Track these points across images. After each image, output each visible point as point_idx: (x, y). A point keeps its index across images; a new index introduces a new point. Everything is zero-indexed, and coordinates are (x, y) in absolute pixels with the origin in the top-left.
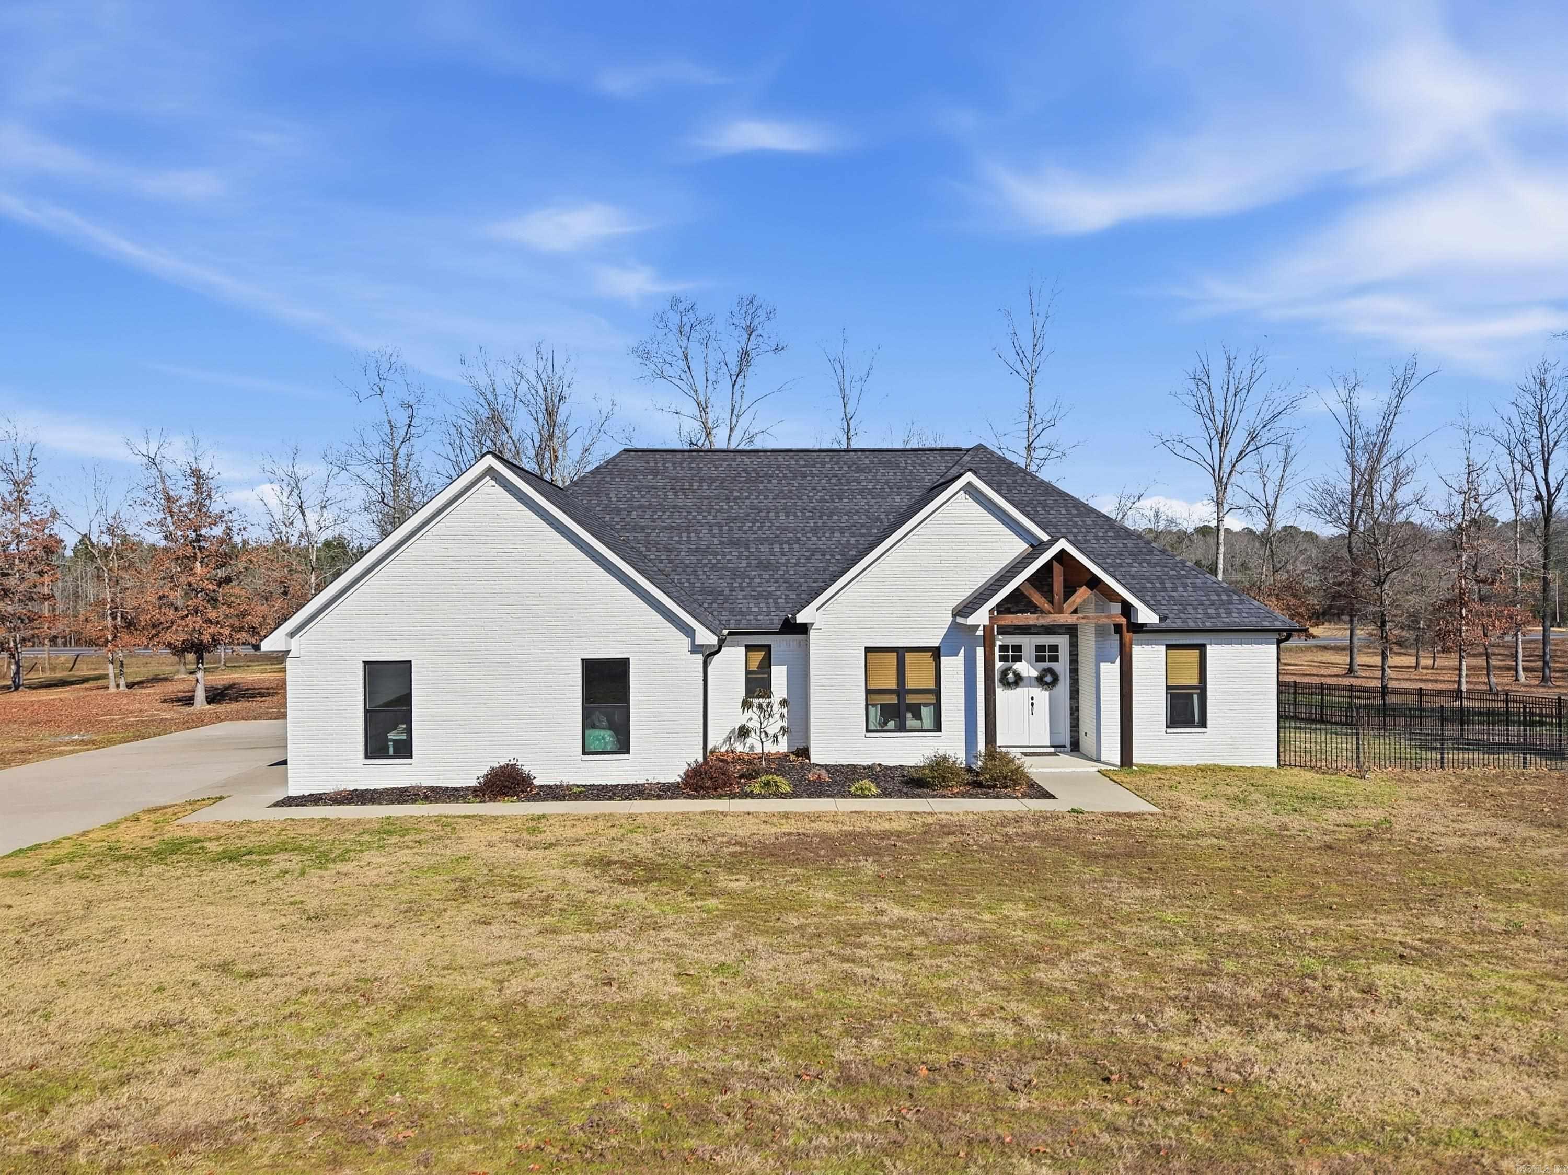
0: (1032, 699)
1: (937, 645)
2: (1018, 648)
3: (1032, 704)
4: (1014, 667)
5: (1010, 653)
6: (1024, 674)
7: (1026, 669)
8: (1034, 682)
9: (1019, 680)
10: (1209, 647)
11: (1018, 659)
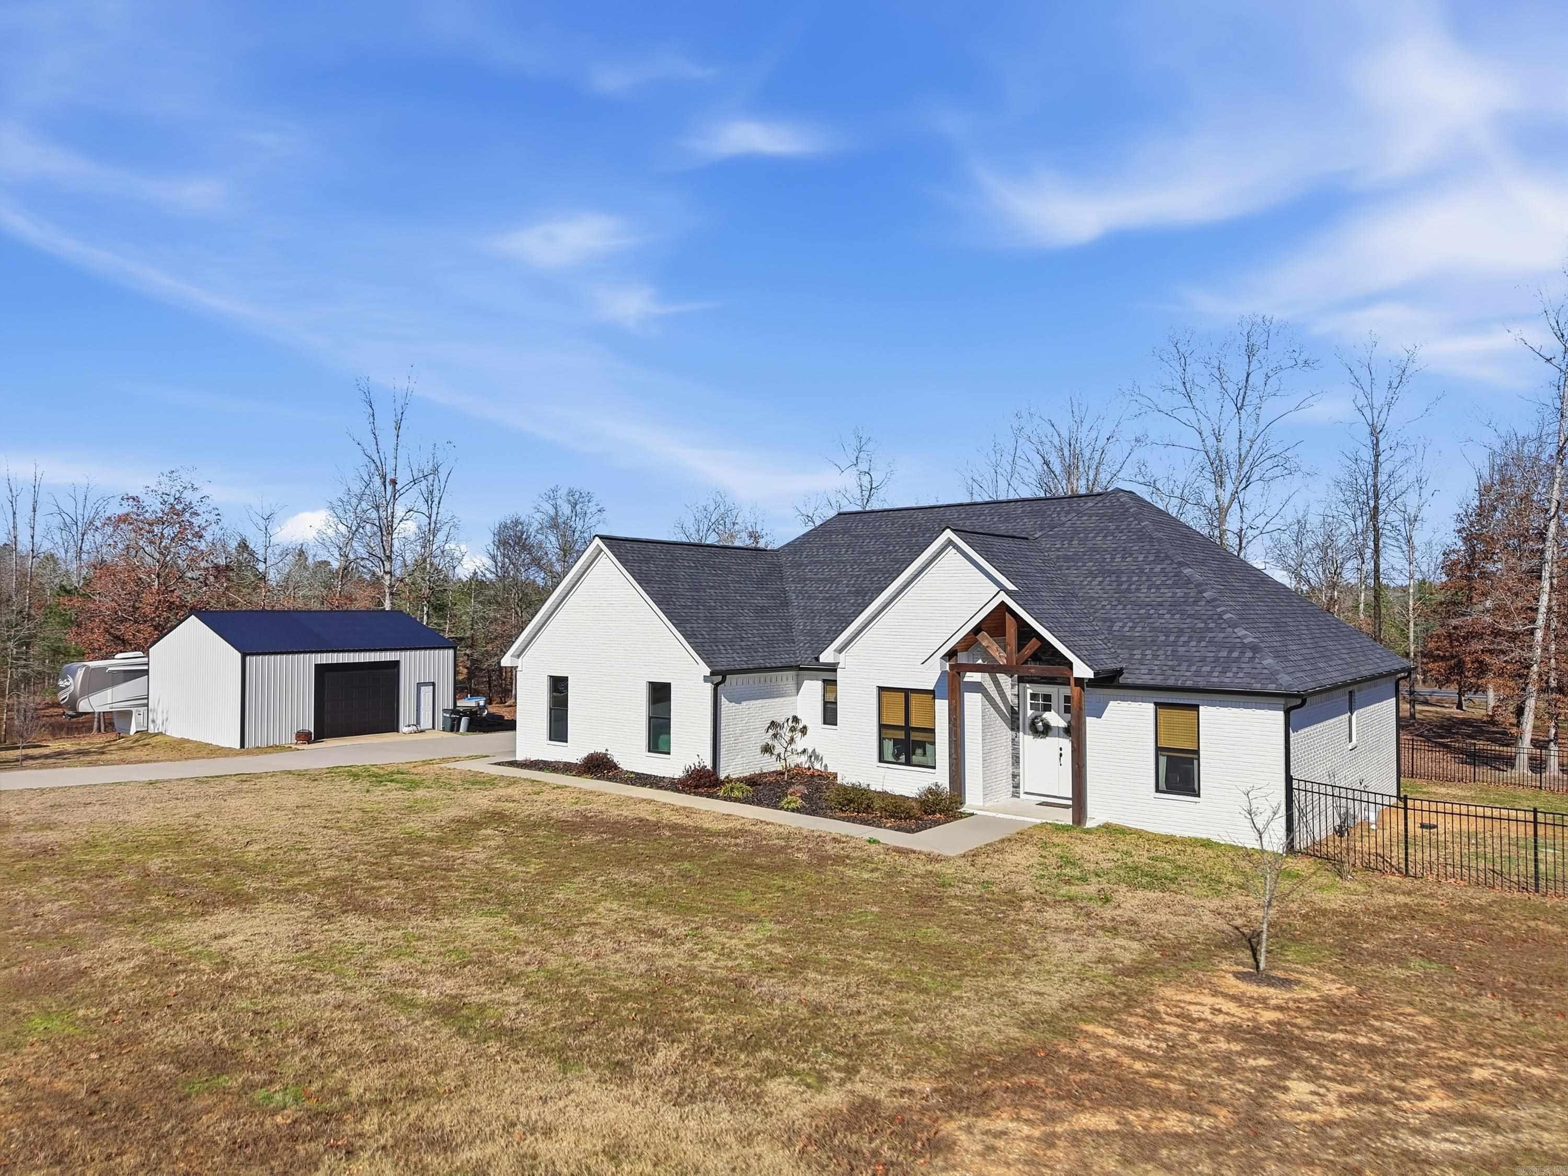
0: (1061, 749)
1: (932, 688)
2: (1047, 698)
3: (1061, 755)
4: (1044, 716)
5: (1041, 702)
6: (1053, 723)
7: (1055, 719)
8: (1062, 732)
9: (1047, 730)
10: (1201, 708)
11: (1047, 708)
